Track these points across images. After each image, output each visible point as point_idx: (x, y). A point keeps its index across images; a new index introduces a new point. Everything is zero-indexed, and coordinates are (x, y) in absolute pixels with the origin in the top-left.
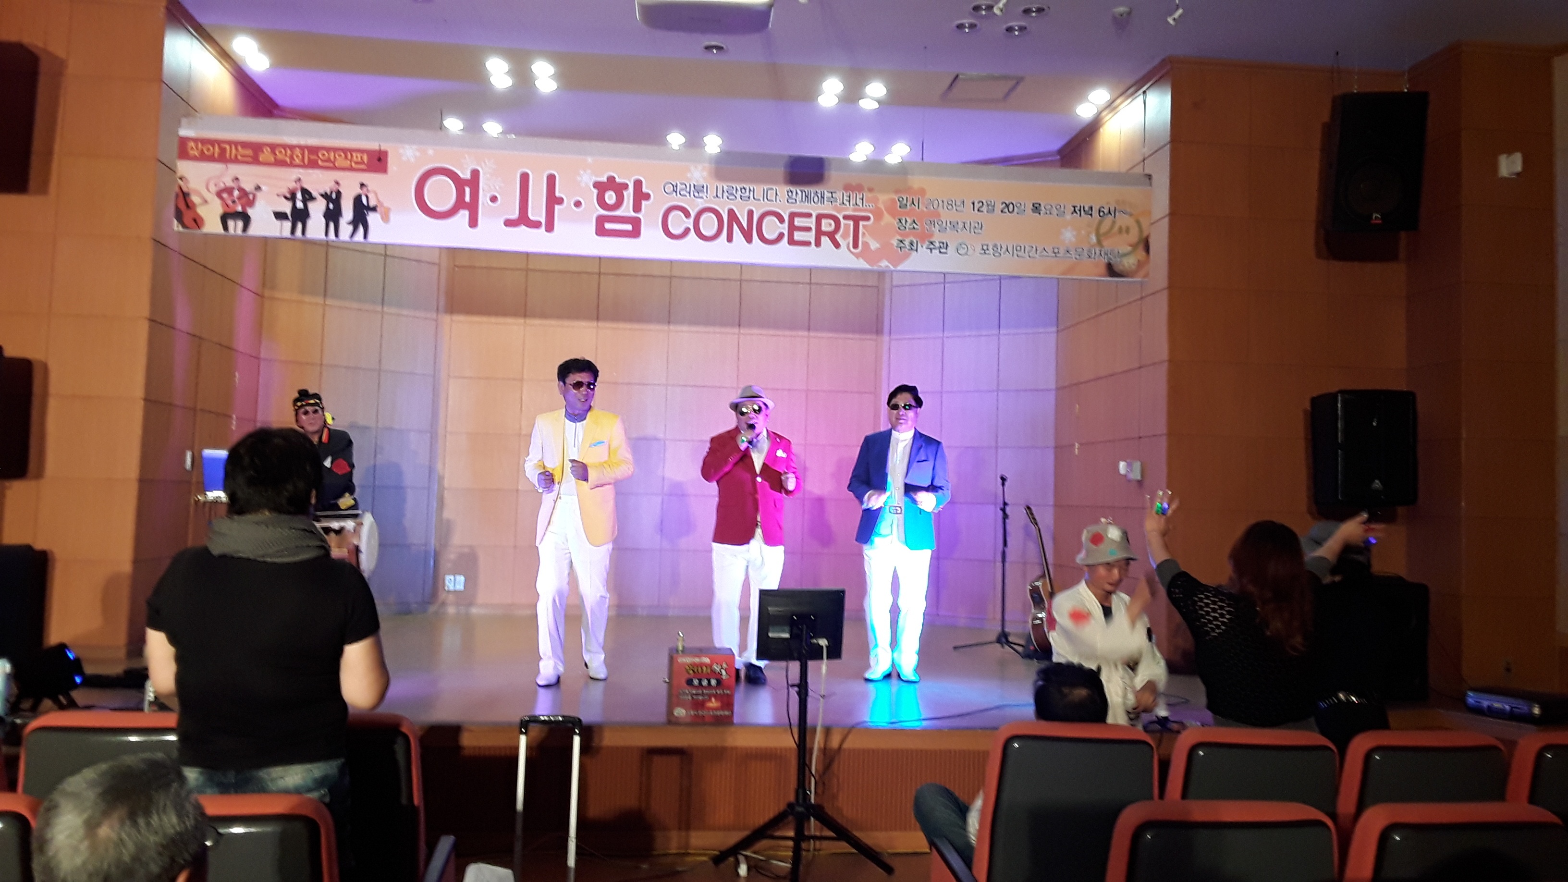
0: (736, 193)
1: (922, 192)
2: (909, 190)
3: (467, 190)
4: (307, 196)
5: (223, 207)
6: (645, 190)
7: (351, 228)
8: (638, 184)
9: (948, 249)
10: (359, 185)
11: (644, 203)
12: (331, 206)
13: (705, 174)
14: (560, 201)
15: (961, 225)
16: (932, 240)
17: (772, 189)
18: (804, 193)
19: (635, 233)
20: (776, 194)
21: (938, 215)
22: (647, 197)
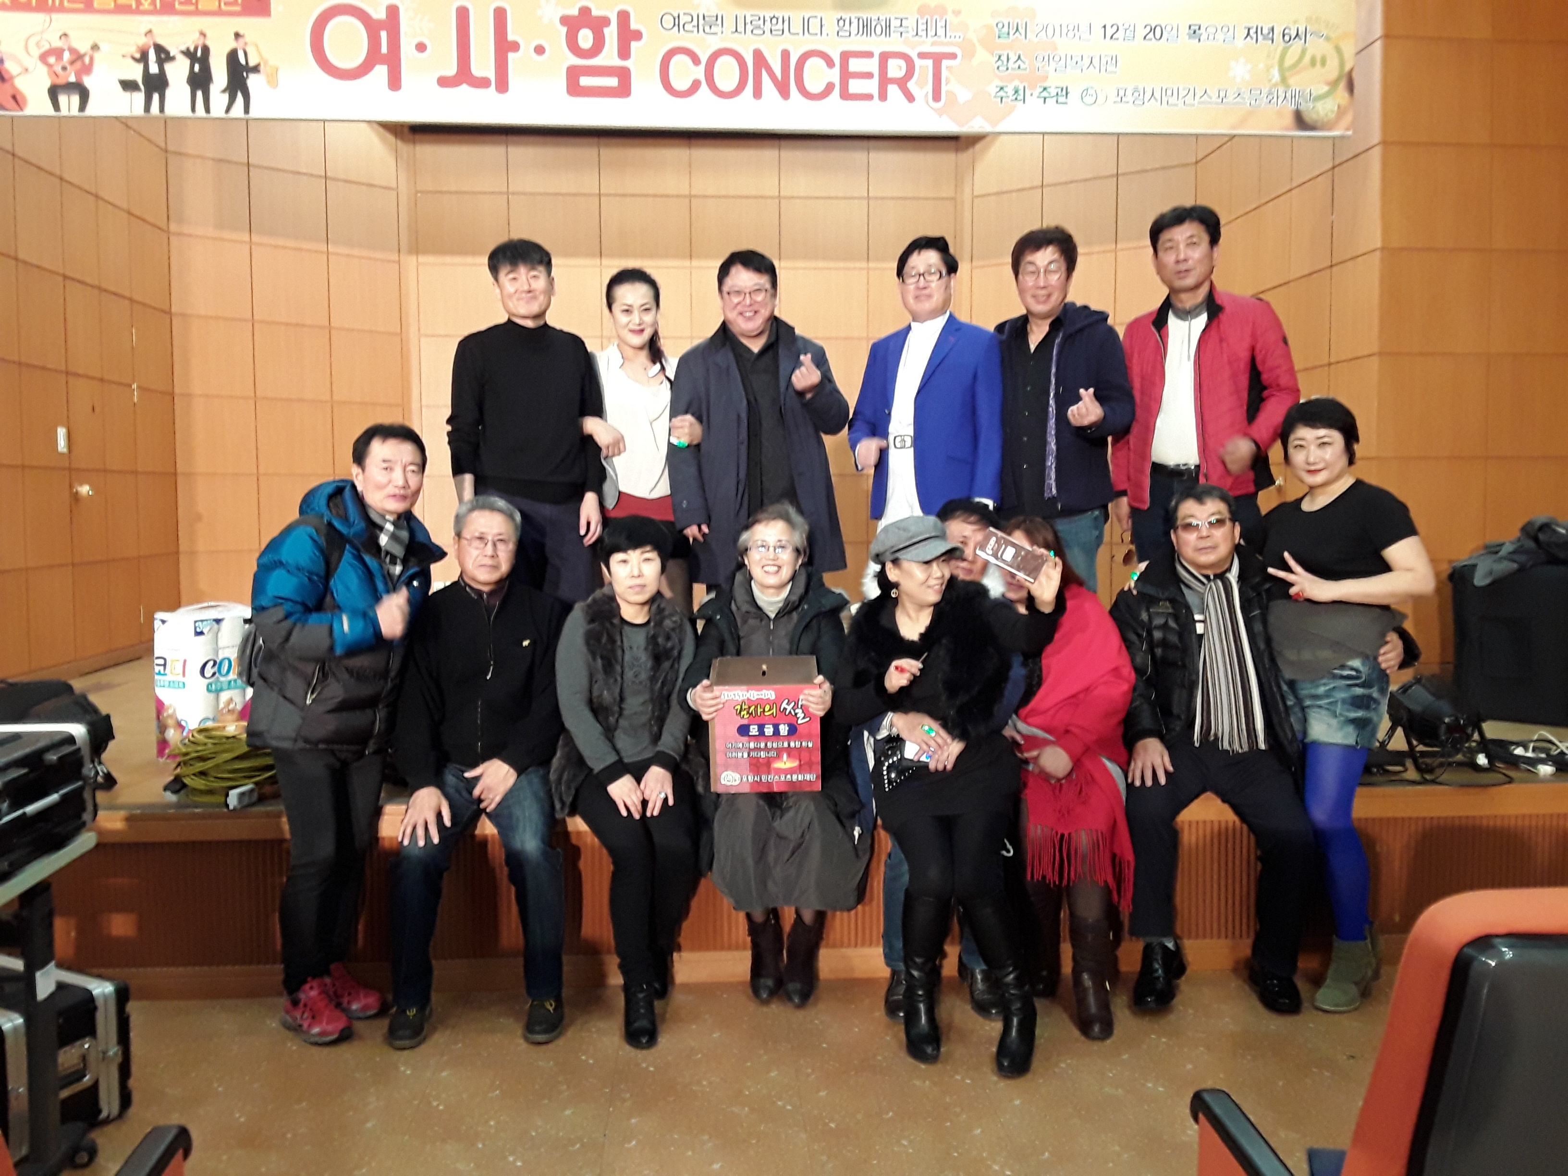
0: (764, 24)
1: (1031, 13)
2: (1011, 11)
3: (384, 35)
4: (163, 56)
5: (50, 76)
6: (634, 26)
7: (226, 97)
8: (624, 17)
9: (1069, 96)
10: (233, 36)
11: (634, 44)
12: (197, 68)
14: (515, 47)
15: (1086, 62)
16: (1045, 85)
17: (816, 17)
18: (861, 21)
19: (624, 90)
20: (822, 26)
21: (1055, 48)
22: (638, 35)
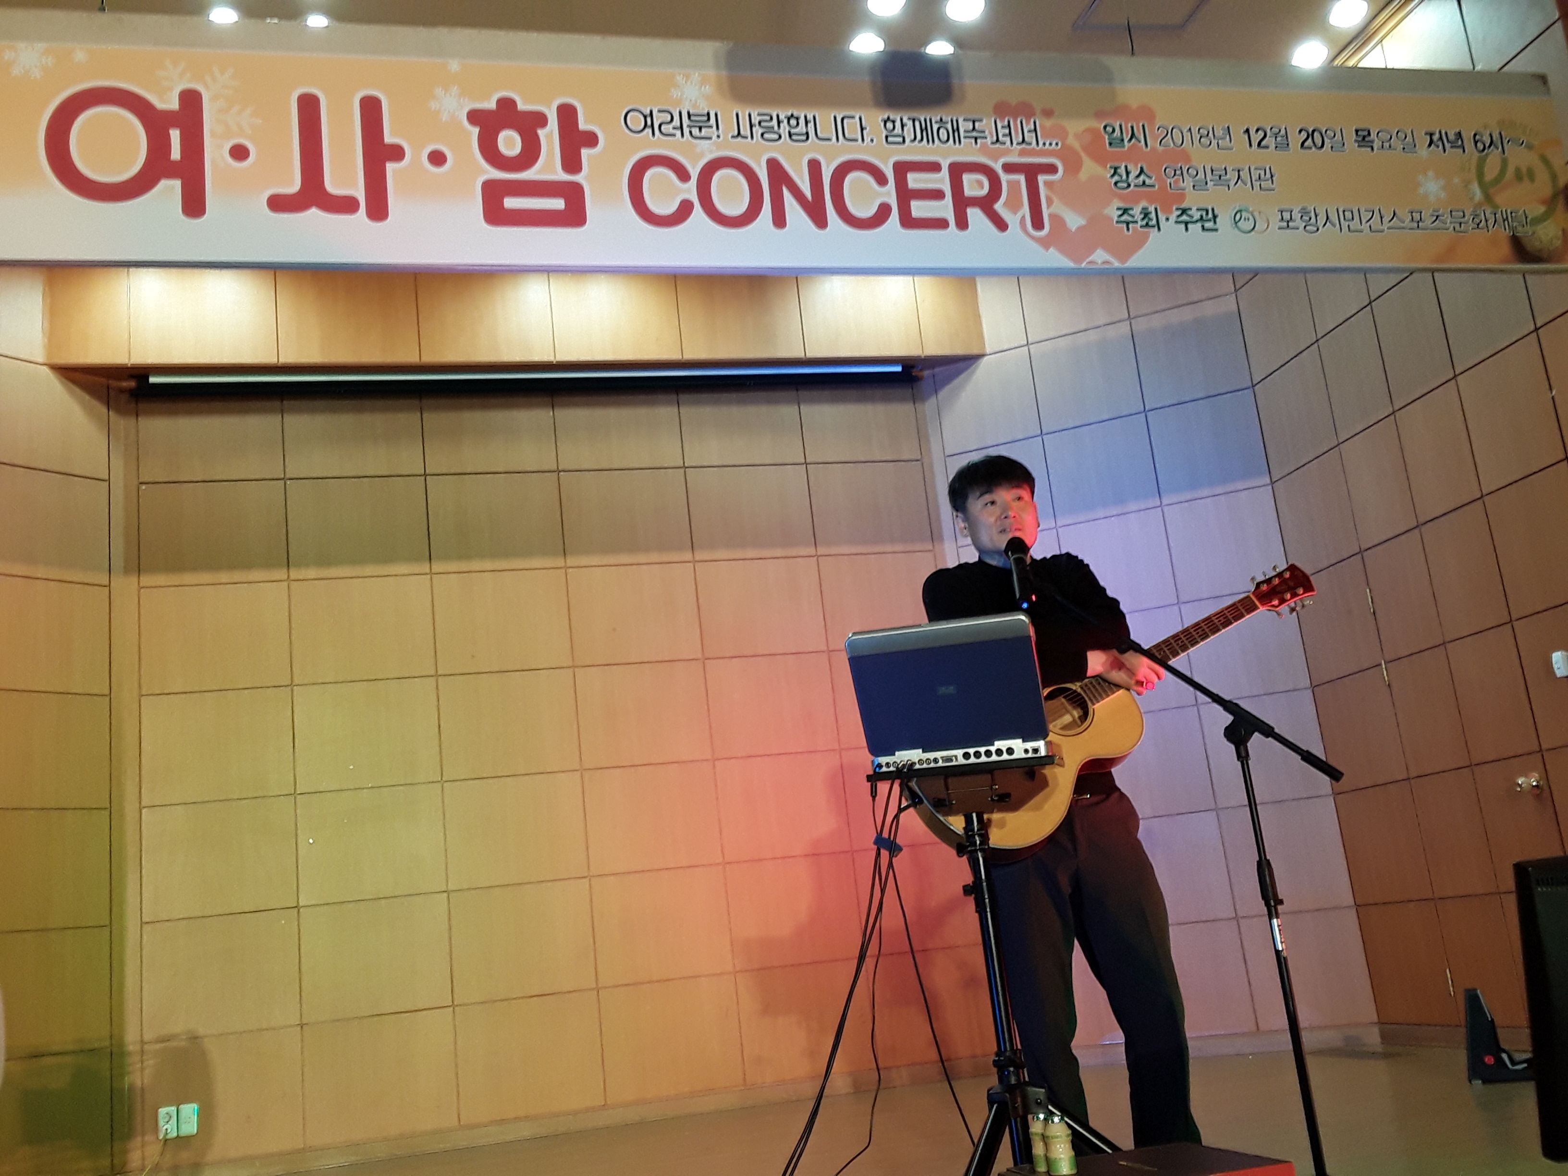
0: (779, 126)
1: (1148, 113)
2: (1121, 111)
3: (175, 134)
6: (583, 126)
8: (567, 114)
9: (1218, 220)
11: (585, 152)
13: (708, 89)
14: (397, 153)
15: (1232, 176)
16: (1183, 206)
17: (853, 117)
18: (917, 124)
19: (574, 215)
20: (862, 129)
21: (1187, 158)
22: (591, 140)
